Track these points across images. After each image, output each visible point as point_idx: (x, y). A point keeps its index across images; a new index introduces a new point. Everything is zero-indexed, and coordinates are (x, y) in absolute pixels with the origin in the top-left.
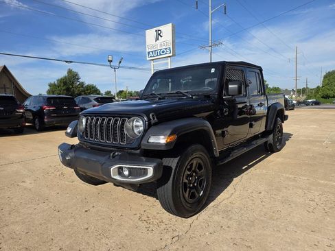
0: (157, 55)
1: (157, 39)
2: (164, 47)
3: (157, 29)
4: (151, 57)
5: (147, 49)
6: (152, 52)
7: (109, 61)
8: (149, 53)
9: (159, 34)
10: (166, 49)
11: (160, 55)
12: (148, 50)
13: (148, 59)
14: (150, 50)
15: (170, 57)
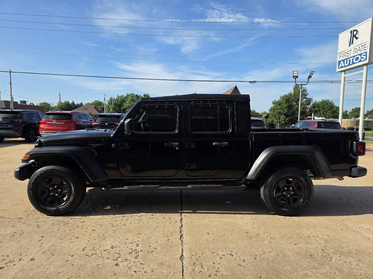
0: (349, 65)
1: (351, 42)
2: (359, 52)
4: (342, 67)
6: (344, 61)
7: (294, 77)
9: (354, 36)
10: (360, 55)
11: (353, 63)
12: (339, 59)
13: (338, 70)
14: (341, 59)
15: (366, 65)
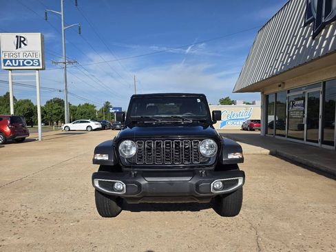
0: (19, 65)
1: (18, 46)
2: (29, 57)
3: (19, 34)
4: (9, 66)
5: (3, 56)
6: (11, 60)
8: (5, 61)
10: (33, 60)
11: (24, 65)
13: (3, 67)
14: (7, 58)
15: (38, 70)
